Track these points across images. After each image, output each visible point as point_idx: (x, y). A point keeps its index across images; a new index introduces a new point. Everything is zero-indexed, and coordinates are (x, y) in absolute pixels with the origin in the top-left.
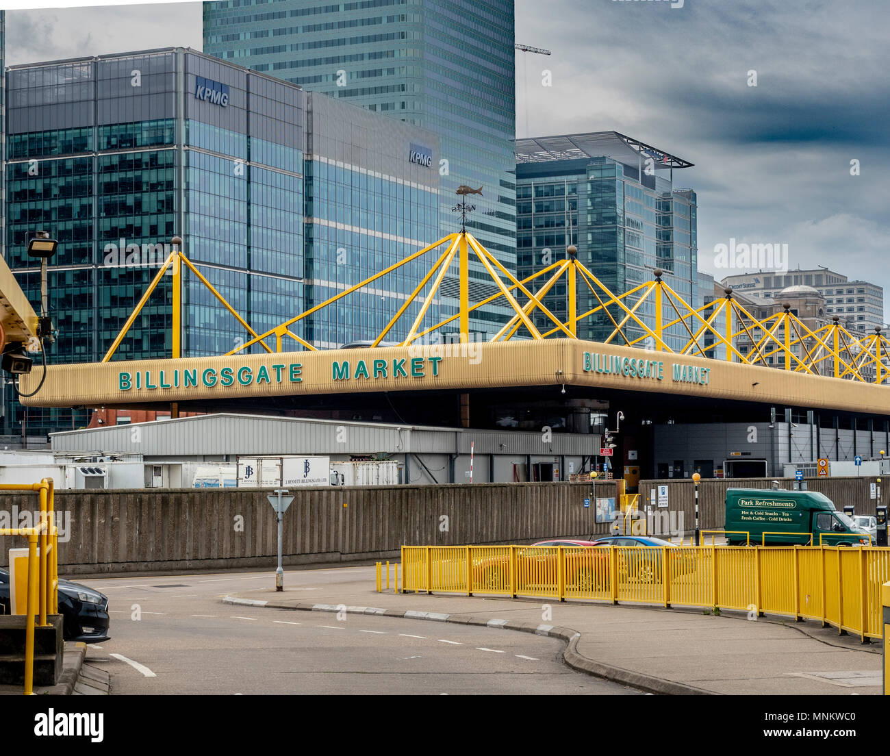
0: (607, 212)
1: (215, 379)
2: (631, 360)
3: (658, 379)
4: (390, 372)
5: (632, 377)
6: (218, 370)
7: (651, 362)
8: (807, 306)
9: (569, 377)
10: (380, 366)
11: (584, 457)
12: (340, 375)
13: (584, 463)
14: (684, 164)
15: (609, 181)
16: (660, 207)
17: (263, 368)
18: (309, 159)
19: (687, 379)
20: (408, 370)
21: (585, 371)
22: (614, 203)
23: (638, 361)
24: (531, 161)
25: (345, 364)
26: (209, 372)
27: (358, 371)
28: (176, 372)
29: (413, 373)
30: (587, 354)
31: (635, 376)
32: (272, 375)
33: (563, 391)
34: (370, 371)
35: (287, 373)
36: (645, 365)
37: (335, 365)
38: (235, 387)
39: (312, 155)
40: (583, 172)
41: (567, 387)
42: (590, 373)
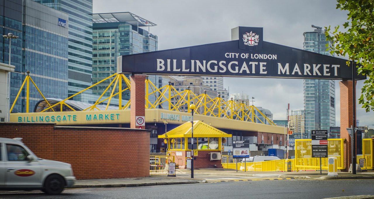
0: (126, 44)
1: (49, 119)
2: (172, 115)
3: (179, 121)
4: (104, 118)
5: (172, 120)
6: (50, 117)
7: (177, 115)
8: (196, 81)
9: (157, 121)
10: (101, 116)
11: (152, 145)
12: (89, 119)
13: (152, 147)
14: (154, 25)
15: (127, 32)
16: (145, 42)
17: (65, 116)
18: (24, 25)
19: (186, 120)
20: (109, 117)
21: (161, 119)
22: (128, 41)
23: (174, 115)
24: (97, 22)
25: (90, 115)
26: (48, 117)
27: (94, 118)
28: (37, 117)
29: (111, 119)
30: (162, 113)
31: (173, 120)
32: (67, 118)
33: (155, 125)
34: (98, 117)
35: (72, 117)
36: (175, 116)
37: (87, 116)
38: (55, 122)
39: (25, 23)
40: (117, 28)
41: (157, 123)
42: (162, 119)
